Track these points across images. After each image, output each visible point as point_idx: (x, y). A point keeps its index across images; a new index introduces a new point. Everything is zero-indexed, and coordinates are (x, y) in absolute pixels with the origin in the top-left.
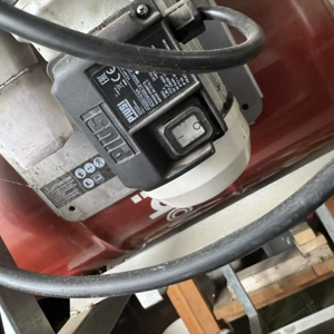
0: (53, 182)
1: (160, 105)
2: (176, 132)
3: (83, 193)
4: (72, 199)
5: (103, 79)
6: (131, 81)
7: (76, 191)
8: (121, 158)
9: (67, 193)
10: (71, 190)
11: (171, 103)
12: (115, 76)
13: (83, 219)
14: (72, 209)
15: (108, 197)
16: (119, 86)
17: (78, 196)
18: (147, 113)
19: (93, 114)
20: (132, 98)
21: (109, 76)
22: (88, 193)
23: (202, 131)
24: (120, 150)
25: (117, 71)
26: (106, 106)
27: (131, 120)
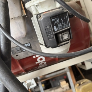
0: (14, 47)
1: (62, 29)
2: (63, 36)
3: (22, 52)
4: (18, 53)
5: (53, 20)
6: (58, 22)
7: (20, 51)
8: (50, 39)
9: (17, 51)
10: (19, 50)
11: (64, 29)
12: (55, 20)
13: (19, 59)
14: (17, 56)
15: (28, 54)
16: (55, 23)
17: (20, 52)
18: (59, 30)
19: (48, 27)
20: (57, 26)
21: (54, 20)
22: (23, 52)
23: (68, 37)
24: (51, 37)
25: (56, 19)
26: (52, 26)
27: (55, 31)
